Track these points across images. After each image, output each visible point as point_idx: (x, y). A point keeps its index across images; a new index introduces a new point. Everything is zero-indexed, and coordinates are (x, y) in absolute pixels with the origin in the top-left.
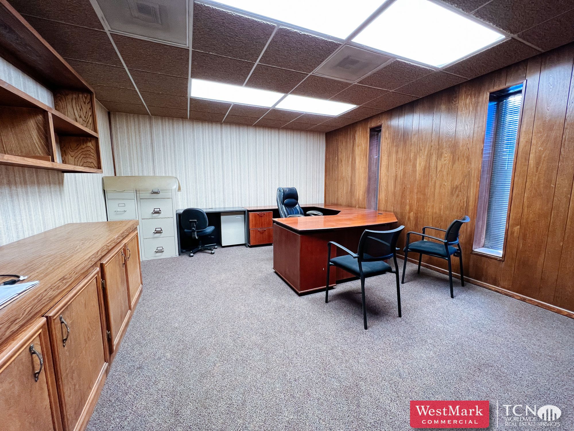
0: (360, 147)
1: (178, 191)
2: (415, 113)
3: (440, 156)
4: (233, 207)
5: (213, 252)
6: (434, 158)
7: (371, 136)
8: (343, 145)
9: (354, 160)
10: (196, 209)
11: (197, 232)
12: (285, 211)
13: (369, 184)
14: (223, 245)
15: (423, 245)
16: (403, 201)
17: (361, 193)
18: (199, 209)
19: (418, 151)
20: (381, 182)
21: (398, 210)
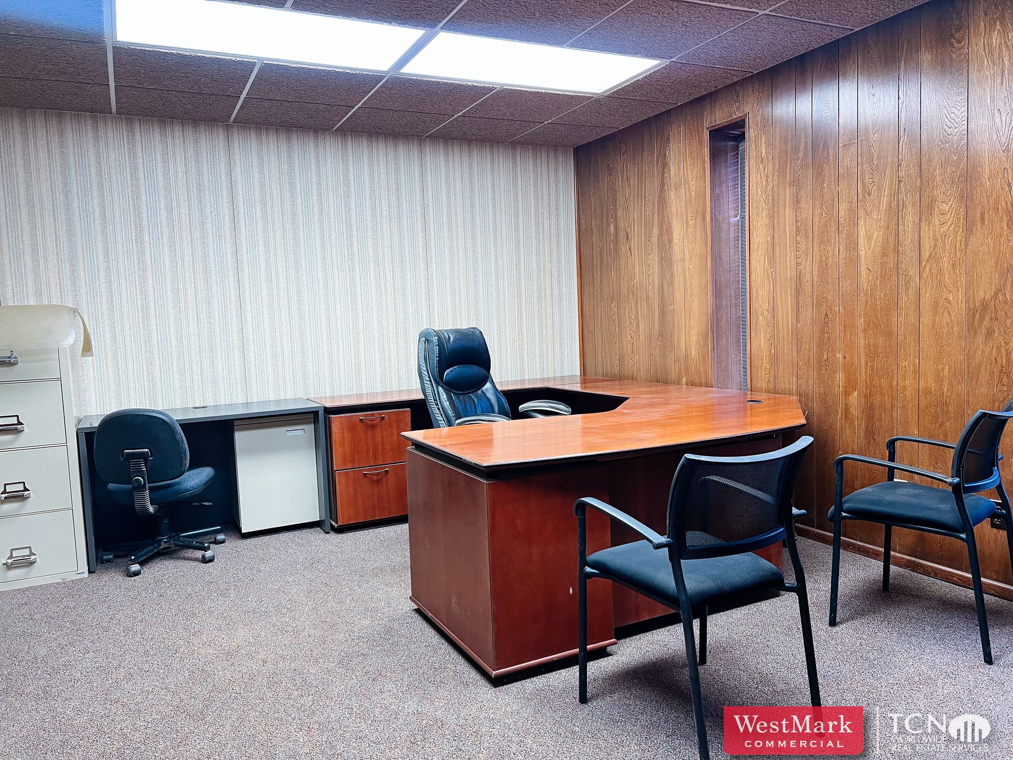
0: (683, 190)
1: (83, 355)
2: (845, 75)
3: (926, 210)
4: (278, 402)
5: (208, 554)
6: (910, 217)
7: (716, 155)
8: (629, 185)
9: (666, 231)
10: (149, 411)
11: (151, 489)
12: (447, 404)
13: (717, 308)
14: (244, 530)
15: (890, 497)
16: (825, 357)
17: (694, 339)
18: (157, 412)
19: (860, 197)
20: (753, 298)
21: (813, 387)
